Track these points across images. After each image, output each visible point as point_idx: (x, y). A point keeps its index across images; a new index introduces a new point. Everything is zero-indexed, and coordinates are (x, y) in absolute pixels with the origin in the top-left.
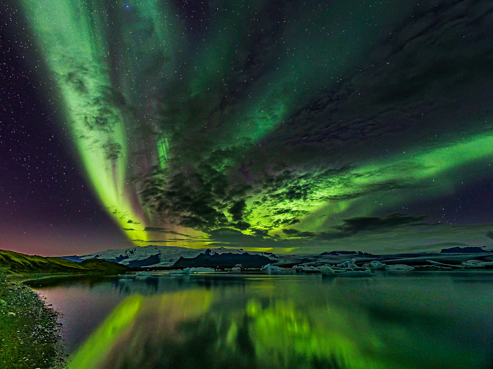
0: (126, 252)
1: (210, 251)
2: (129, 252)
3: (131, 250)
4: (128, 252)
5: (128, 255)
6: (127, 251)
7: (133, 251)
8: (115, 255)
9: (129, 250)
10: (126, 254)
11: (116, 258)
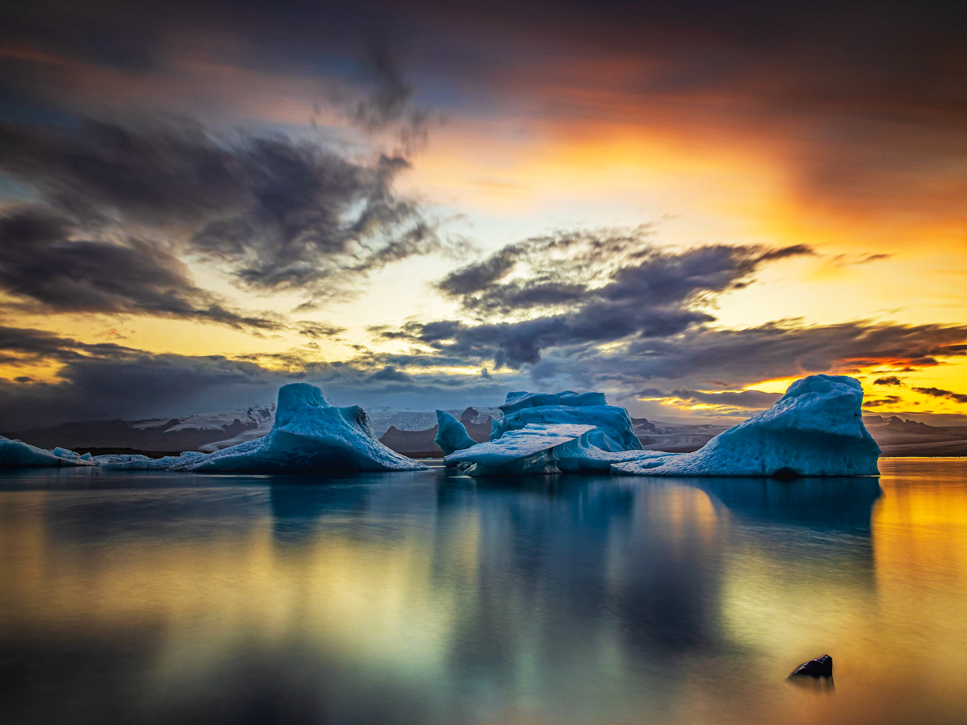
0: (249, 413)
1: (476, 413)
2: (257, 413)
3: (263, 408)
4: (255, 412)
5: (255, 421)
6: (251, 410)
7: (267, 410)
8: (221, 419)
9: (258, 407)
10: (251, 418)
11: (225, 426)
